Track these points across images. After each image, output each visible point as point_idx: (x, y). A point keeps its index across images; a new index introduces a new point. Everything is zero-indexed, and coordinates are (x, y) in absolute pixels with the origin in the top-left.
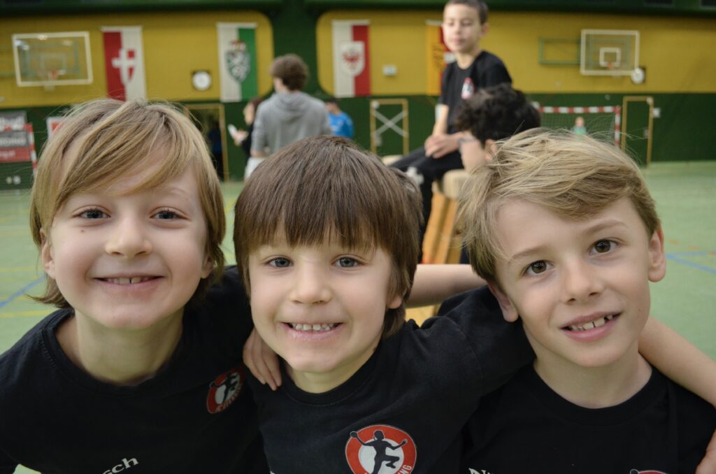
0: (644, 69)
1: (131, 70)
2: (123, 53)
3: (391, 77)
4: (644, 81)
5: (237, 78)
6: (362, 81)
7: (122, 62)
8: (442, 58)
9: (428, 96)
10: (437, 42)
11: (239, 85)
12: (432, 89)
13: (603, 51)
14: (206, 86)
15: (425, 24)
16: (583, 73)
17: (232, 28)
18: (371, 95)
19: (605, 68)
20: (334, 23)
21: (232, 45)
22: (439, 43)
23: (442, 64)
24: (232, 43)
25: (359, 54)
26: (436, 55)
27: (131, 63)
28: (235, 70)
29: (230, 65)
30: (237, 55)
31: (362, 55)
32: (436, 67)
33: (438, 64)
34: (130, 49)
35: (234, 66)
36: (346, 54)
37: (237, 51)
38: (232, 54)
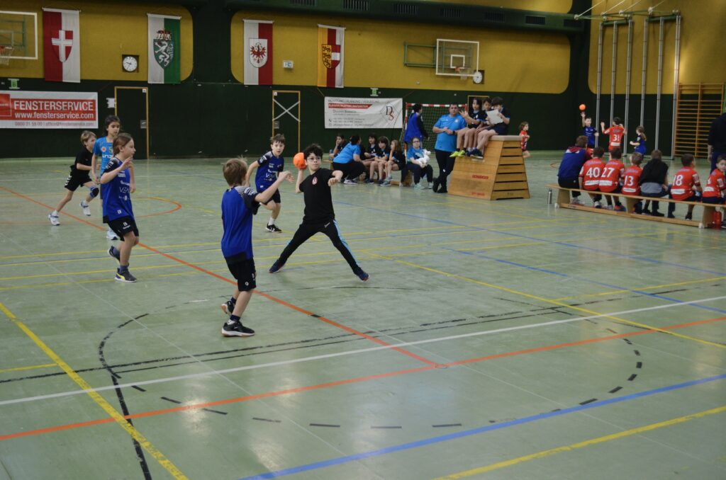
0: (482, 72)
1: (68, 49)
2: (62, 34)
3: (289, 70)
4: (482, 82)
5: (162, 64)
6: (266, 72)
7: (61, 42)
8: (329, 56)
9: (320, 88)
10: (326, 43)
11: (163, 70)
12: (321, 82)
13: (452, 56)
14: (134, 68)
15: (318, 27)
16: (437, 74)
17: (160, 19)
18: (273, 86)
19: (454, 69)
20: (245, 21)
21: (160, 34)
22: (329, 44)
23: (330, 62)
24: (159, 32)
25: (264, 49)
26: (325, 54)
27: (69, 43)
28: (161, 57)
29: (157, 52)
30: (164, 43)
31: (266, 51)
32: (326, 63)
33: (326, 61)
34: (68, 30)
35: (160, 53)
36: (253, 48)
37: (164, 40)
38: (160, 42)
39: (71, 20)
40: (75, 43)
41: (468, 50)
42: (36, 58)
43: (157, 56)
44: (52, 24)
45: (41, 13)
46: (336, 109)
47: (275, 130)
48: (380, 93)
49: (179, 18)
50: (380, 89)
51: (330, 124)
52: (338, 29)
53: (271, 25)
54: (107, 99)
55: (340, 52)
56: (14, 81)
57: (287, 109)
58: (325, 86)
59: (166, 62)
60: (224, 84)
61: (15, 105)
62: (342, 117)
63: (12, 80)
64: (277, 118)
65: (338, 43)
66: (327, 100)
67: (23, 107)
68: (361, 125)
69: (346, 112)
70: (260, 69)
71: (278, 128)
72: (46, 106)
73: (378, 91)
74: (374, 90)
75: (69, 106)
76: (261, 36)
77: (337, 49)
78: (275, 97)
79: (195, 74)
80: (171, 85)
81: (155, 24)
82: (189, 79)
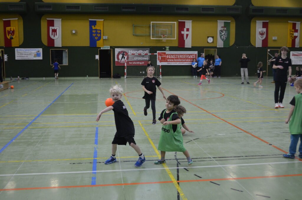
1: (187, 35)
2: (185, 29)
3: (275, 40)
5: (223, 40)
6: (265, 42)
7: (185, 33)
8: (293, 34)
10: (292, 29)
11: (222, 42)
12: (289, 45)
14: (212, 42)
15: (288, 22)
17: (223, 22)
18: (267, 47)
20: (257, 21)
21: (222, 28)
22: (293, 29)
23: (293, 37)
24: (222, 27)
25: (264, 32)
26: (291, 33)
27: (188, 33)
28: (222, 37)
29: (221, 35)
30: (223, 31)
31: (265, 33)
32: (291, 37)
33: (292, 36)
34: (188, 28)
35: (222, 35)
36: (260, 32)
37: (224, 30)
38: (222, 31)
39: (189, 24)
40: (190, 33)
42: (176, 39)
43: (221, 37)
44: (182, 26)
45: (178, 22)
46: (295, 56)
47: (268, 65)
49: (230, 21)
51: (294, 63)
52: (297, 23)
53: (268, 22)
55: (298, 32)
56: (168, 48)
58: (291, 47)
60: (247, 47)
61: (168, 56)
62: (298, 60)
63: (167, 47)
65: (297, 28)
66: (291, 53)
67: (170, 57)
69: (300, 57)
70: (263, 41)
71: (269, 64)
72: (178, 56)
75: (187, 57)
77: (296, 31)
78: (269, 52)
79: (236, 43)
80: (226, 48)
81: (220, 24)
82: (233, 45)
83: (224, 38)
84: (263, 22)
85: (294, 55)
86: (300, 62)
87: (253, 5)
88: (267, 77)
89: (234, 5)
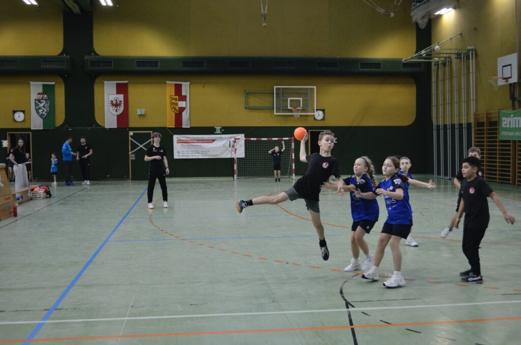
0: (323, 111)
3: (141, 116)
4: (324, 119)
5: (41, 116)
6: (123, 118)
8: (177, 104)
9: (168, 128)
10: (174, 95)
11: (42, 120)
12: (170, 123)
13: (289, 99)
14: (23, 119)
15: (166, 83)
16: (275, 113)
17: (39, 85)
18: (129, 128)
19: (291, 110)
20: (105, 82)
21: (39, 96)
22: (175, 95)
23: (177, 109)
24: (39, 94)
25: (120, 101)
26: (173, 103)
28: (40, 111)
29: (37, 108)
30: (42, 101)
31: (123, 103)
32: (173, 110)
33: (175, 108)
35: (40, 108)
36: (112, 101)
37: (42, 99)
38: (39, 101)
41: (306, 94)
43: (37, 110)
46: (184, 144)
47: (132, 160)
48: (223, 130)
49: (54, 83)
50: (223, 128)
51: (179, 155)
52: (183, 83)
53: (126, 84)
54: (2, 141)
55: (185, 100)
57: (141, 144)
58: (174, 127)
59: (44, 115)
60: (89, 128)
62: (189, 150)
64: (133, 152)
65: (183, 94)
66: (175, 137)
68: (207, 156)
69: (192, 146)
70: (118, 117)
71: (134, 159)
73: (221, 130)
74: (218, 128)
76: (118, 93)
77: (183, 98)
78: (131, 136)
79: (66, 121)
80: (49, 130)
81: (36, 88)
82: (62, 125)
83: (44, 113)
84: (117, 84)
85: (180, 141)
86: (193, 155)
87: (96, 54)
88: (130, 181)
89: (62, 54)
